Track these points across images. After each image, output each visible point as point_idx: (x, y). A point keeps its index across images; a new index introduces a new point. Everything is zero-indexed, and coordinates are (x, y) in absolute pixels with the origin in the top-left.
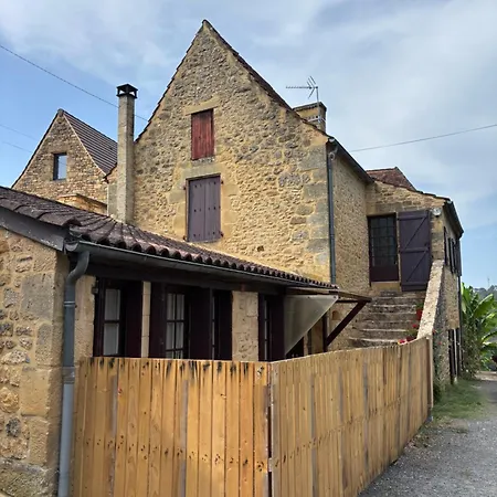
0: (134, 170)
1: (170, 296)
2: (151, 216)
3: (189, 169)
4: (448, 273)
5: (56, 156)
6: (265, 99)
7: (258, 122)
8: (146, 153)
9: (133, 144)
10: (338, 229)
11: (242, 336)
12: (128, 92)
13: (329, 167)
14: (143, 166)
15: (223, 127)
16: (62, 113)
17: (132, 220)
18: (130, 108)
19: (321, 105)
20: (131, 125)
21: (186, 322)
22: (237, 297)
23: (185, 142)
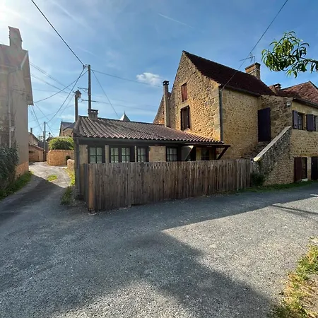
0: (168, 109)
2: (173, 123)
3: (181, 106)
6: (200, 74)
7: (198, 83)
8: (172, 103)
12: (166, 83)
13: (220, 96)
14: (171, 107)
18: (167, 88)
19: (257, 64)
23: (180, 96)
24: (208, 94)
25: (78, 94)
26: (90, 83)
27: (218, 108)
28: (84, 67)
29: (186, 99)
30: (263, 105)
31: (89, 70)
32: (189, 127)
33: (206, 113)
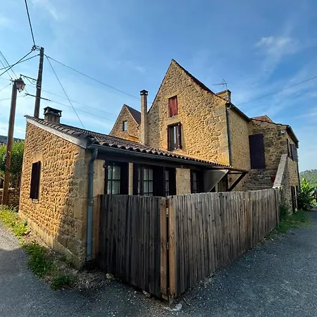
0: (148, 123)
1: (145, 170)
2: (154, 141)
3: (168, 121)
4: (290, 160)
5: (124, 122)
6: (198, 88)
7: (196, 98)
8: (152, 117)
9: (147, 114)
10: (233, 141)
11: (182, 188)
12: (144, 93)
13: (227, 114)
14: (151, 122)
15: (181, 102)
16: (125, 105)
17: (147, 144)
18: (145, 99)
19: (228, 91)
20: (146, 106)
21: (154, 181)
22: (179, 171)
23: (167, 110)
24: (210, 111)
25: (18, 84)
26: (40, 72)
27: (226, 127)
28: (34, 48)
29: (176, 114)
30: (254, 131)
31: (42, 54)
32: (181, 148)
33: (208, 132)
